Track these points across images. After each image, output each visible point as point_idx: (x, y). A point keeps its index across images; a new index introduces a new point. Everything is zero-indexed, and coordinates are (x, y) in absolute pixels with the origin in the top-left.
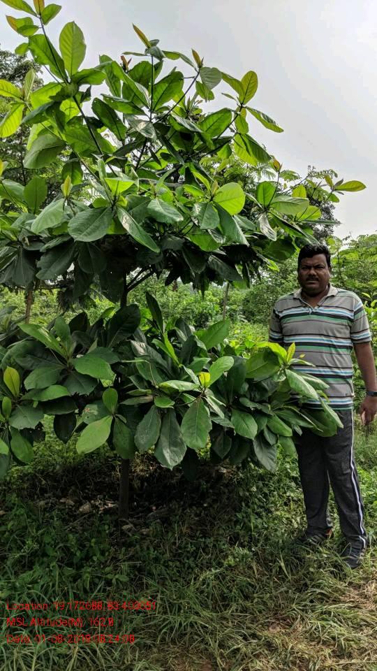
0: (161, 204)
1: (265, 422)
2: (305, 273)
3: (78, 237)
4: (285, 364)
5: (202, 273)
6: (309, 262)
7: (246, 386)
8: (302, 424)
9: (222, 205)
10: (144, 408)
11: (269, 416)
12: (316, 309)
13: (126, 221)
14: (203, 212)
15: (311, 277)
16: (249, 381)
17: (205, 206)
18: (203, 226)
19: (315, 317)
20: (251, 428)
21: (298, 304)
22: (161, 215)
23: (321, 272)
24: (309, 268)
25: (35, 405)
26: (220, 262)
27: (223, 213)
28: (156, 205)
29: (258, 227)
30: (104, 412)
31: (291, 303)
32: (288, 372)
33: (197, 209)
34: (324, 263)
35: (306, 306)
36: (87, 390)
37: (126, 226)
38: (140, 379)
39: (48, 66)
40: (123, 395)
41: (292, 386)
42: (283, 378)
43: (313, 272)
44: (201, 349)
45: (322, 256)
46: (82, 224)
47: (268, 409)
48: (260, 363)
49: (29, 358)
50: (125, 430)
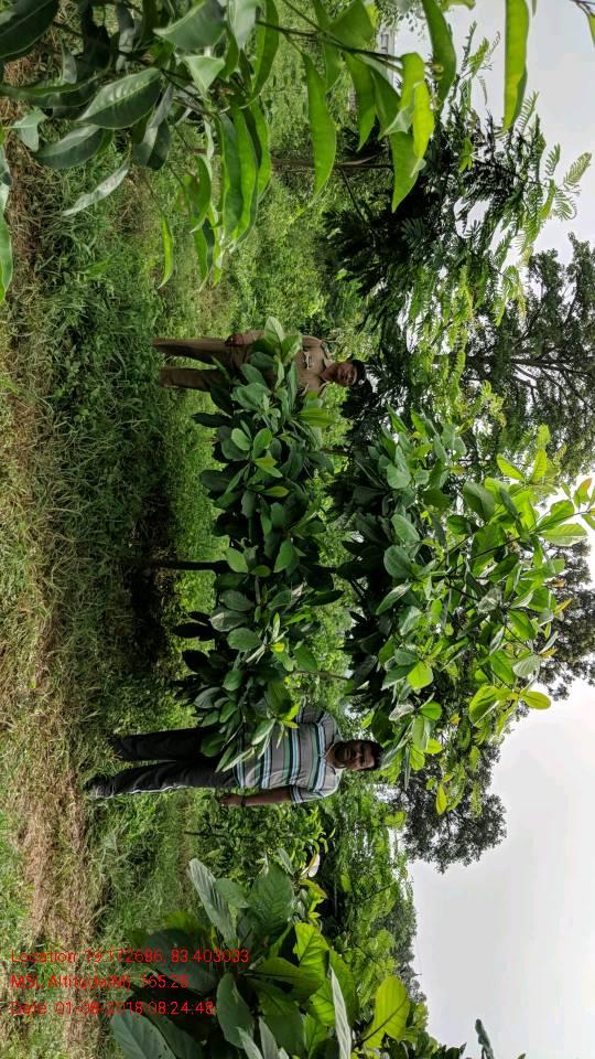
0: (416, 617)
1: (232, 698)
2: (358, 747)
3: (387, 553)
4: (279, 719)
5: (360, 649)
6: (367, 752)
7: (262, 683)
8: (229, 732)
9: (415, 669)
10: (252, 597)
11: (237, 703)
12: (323, 761)
13: (400, 590)
14: (409, 651)
15: (354, 754)
16: (265, 688)
17: (414, 653)
18: (397, 652)
19: (316, 760)
20: (230, 685)
21: (330, 741)
22: (405, 617)
23: (358, 763)
24: (362, 751)
25: (257, 510)
26: (371, 666)
27: (408, 668)
28: (414, 613)
29: (402, 702)
30: (251, 565)
31: (329, 732)
32: (274, 721)
33: (412, 647)
34: (365, 765)
35: (326, 750)
36: (267, 552)
37: (396, 590)
38: (274, 594)
39: (549, 514)
40: (263, 581)
41: (263, 723)
42: (269, 716)
43: (358, 755)
44: (295, 645)
45: (372, 764)
46: (397, 556)
47: (243, 702)
48: (281, 697)
49: (294, 503)
50: (237, 583)
